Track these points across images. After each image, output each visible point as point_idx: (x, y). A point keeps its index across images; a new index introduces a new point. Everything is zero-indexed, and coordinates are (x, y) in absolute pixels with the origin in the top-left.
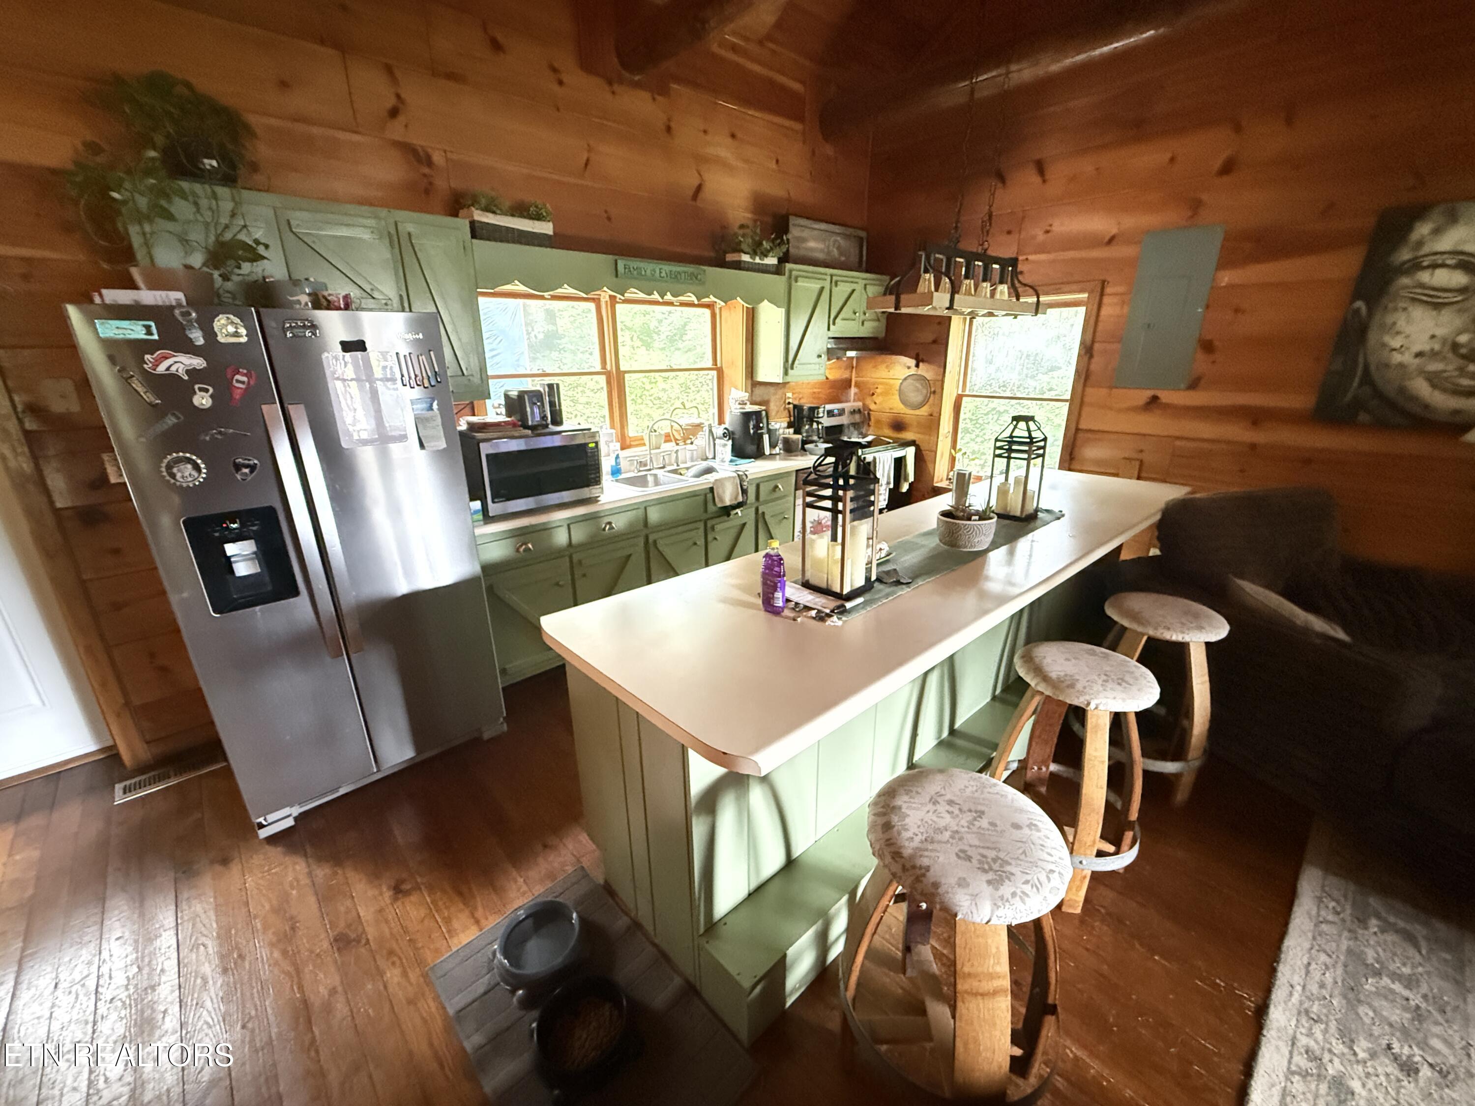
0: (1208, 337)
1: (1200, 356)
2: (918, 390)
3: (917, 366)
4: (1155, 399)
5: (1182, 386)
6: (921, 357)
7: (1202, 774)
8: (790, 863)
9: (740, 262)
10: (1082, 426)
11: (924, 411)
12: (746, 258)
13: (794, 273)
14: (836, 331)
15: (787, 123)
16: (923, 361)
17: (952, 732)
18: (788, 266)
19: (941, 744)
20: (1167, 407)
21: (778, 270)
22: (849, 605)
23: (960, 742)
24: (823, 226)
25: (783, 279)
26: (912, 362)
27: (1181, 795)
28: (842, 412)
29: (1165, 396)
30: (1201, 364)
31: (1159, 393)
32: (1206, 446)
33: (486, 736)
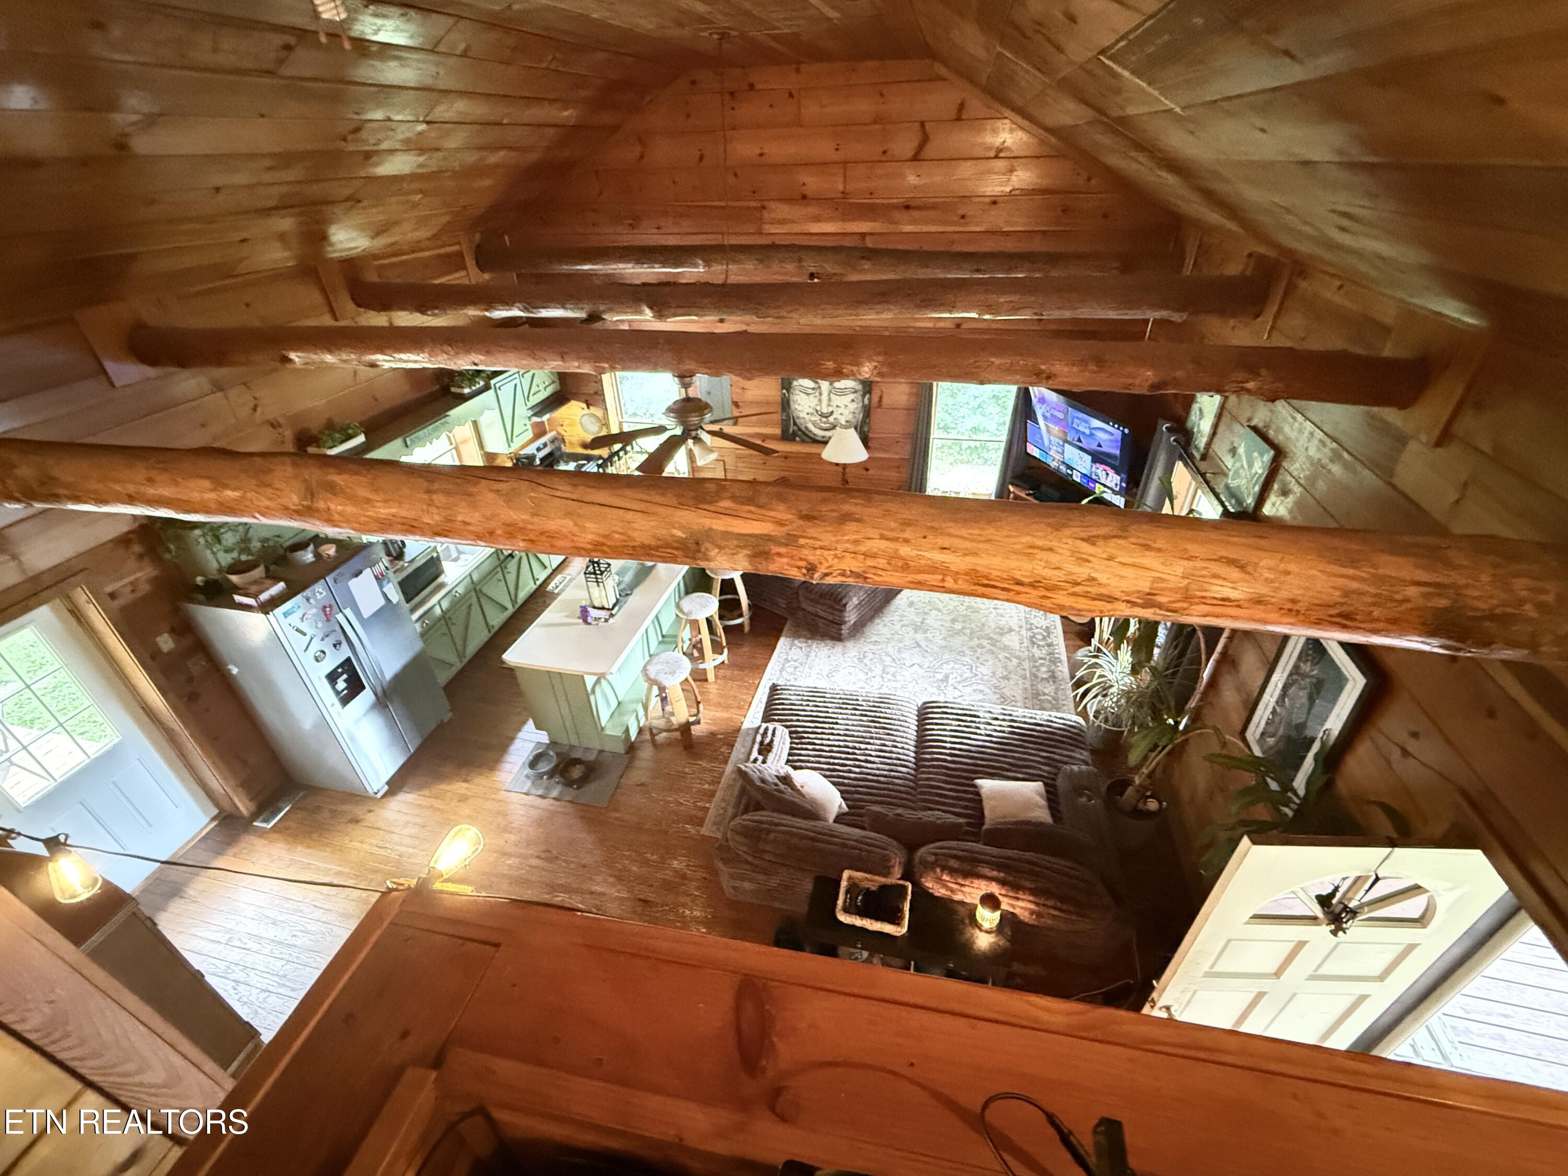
0: (737, 400)
1: (735, 409)
2: (593, 423)
3: (588, 408)
6: (588, 402)
7: (752, 619)
8: (619, 703)
9: (463, 396)
13: (496, 384)
14: (530, 404)
16: (591, 404)
17: (663, 636)
18: (493, 382)
19: (660, 643)
21: (486, 388)
22: (614, 612)
23: (666, 639)
25: (491, 392)
26: (584, 406)
27: (747, 629)
28: (545, 445)
30: (736, 413)
33: (446, 721)
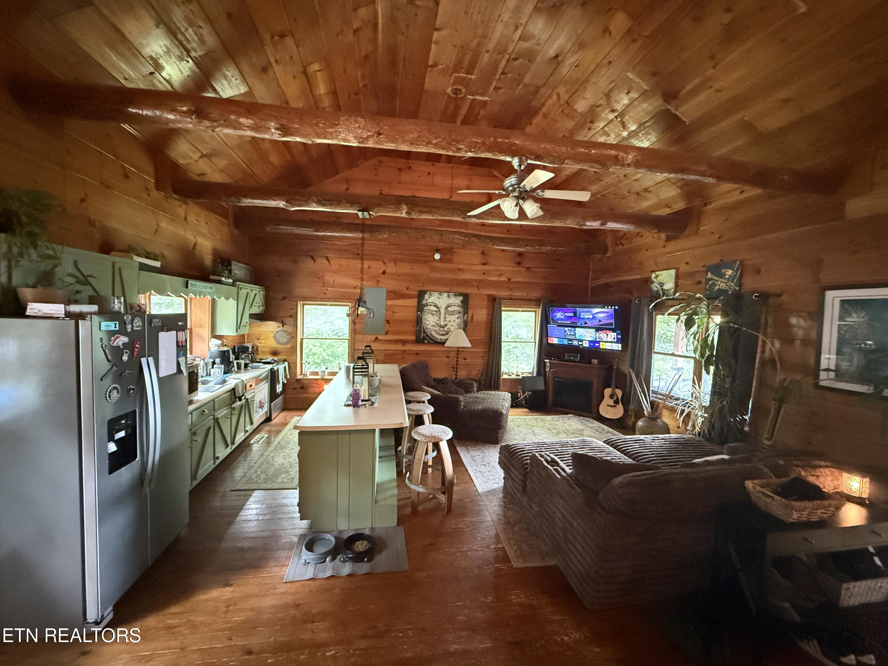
0: (389, 319)
1: (387, 325)
2: (284, 337)
3: (283, 326)
4: (377, 338)
5: (384, 334)
6: (284, 322)
9: (221, 281)
10: (356, 348)
11: (289, 346)
12: (223, 279)
13: (240, 286)
14: (250, 312)
15: (222, 219)
16: (285, 324)
18: (238, 283)
20: (381, 340)
21: (233, 285)
24: (241, 265)
25: (235, 288)
26: (281, 325)
29: (380, 337)
30: (387, 327)
31: (378, 336)
32: (393, 352)
